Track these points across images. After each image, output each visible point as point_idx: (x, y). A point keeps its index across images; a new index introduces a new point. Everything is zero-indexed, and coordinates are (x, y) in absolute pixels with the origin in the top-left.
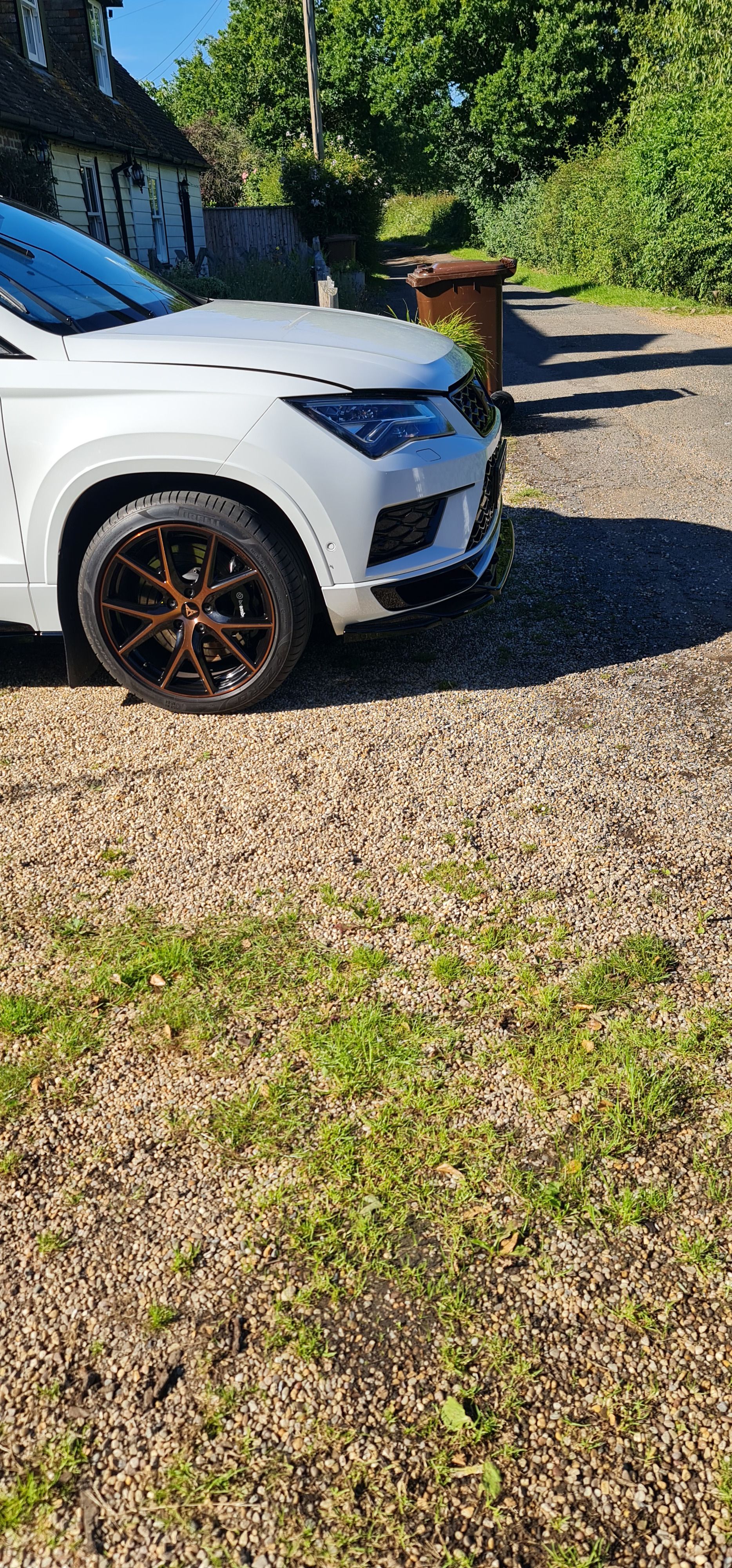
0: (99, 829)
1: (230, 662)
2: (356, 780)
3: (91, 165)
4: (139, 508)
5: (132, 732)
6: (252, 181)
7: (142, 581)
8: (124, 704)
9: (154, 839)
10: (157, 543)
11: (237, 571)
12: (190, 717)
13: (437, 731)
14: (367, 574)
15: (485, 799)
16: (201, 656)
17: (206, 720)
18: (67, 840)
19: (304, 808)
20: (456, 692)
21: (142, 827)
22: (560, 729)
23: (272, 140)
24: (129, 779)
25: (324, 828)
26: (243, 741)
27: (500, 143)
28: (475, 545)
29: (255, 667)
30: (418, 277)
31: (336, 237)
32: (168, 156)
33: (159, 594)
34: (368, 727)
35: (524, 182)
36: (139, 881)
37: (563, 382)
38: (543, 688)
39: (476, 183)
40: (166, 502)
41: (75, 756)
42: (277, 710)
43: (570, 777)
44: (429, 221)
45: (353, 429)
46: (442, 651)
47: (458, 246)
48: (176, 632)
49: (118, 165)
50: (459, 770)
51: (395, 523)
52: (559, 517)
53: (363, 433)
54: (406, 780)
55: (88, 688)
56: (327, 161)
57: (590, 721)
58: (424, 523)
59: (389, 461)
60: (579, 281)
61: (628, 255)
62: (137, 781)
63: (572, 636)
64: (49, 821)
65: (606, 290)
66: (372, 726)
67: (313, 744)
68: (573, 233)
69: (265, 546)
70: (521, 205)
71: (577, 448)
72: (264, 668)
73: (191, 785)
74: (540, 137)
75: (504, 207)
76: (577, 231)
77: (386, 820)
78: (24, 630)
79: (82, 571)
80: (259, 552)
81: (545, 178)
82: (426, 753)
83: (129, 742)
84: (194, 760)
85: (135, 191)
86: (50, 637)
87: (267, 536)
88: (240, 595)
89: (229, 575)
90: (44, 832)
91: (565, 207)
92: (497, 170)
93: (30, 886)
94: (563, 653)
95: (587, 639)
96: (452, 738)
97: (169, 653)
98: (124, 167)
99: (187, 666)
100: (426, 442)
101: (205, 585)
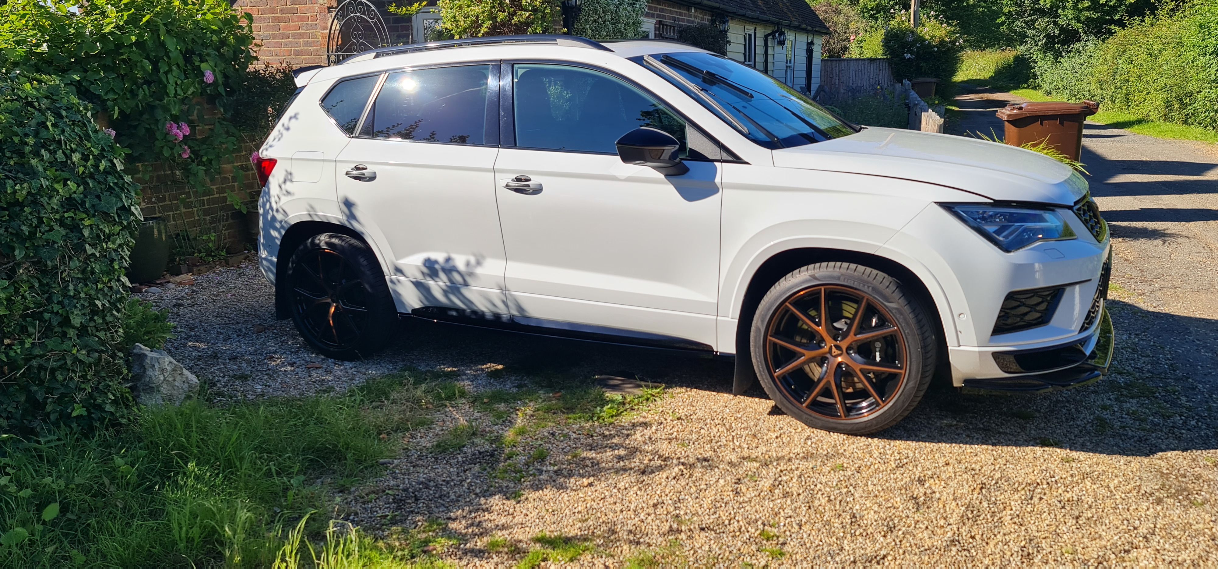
0: (757, 512)
1: (864, 394)
2: (972, 512)
3: (752, 32)
4: (809, 272)
5: (777, 437)
6: (857, 41)
7: (800, 323)
8: (770, 413)
9: (800, 529)
10: (819, 298)
11: (880, 326)
12: (823, 433)
13: (1045, 482)
14: (990, 341)
15: (1101, 554)
16: (838, 386)
17: (836, 437)
18: (732, 516)
19: (927, 528)
20: (1058, 450)
21: (790, 517)
22: (1170, 501)
23: (875, 14)
24: (777, 475)
25: (947, 548)
26: (868, 460)
27: (1066, 15)
28: (1087, 329)
29: (883, 401)
30: (1009, 113)
31: (921, 80)
32: (804, 26)
33: (812, 335)
34: (978, 467)
35: (1083, 43)
36: (790, 562)
37: (1128, 197)
38: (1146, 460)
39: (1040, 43)
40: (831, 269)
41: (734, 449)
42: (895, 439)
43: (1186, 548)
44: (993, 69)
45: (991, 229)
46: (1039, 412)
47: (1017, 87)
48: (821, 366)
49: (770, 32)
50: (1071, 522)
51: (1018, 303)
52: (1140, 310)
53: (998, 232)
54: (1019, 521)
55: (742, 397)
56: (920, 29)
57: (1200, 499)
58: (1043, 307)
59: (1019, 256)
60: (1133, 118)
61: (1181, 100)
62: (784, 478)
63: (1169, 417)
64: (718, 497)
65: (1159, 126)
66: (982, 467)
67: (930, 473)
68: (1128, 81)
69: (907, 309)
70: (1078, 60)
71: (1150, 254)
72: (891, 404)
73: (828, 489)
74: (1102, 11)
75: (1062, 60)
76: (1131, 79)
77: (1004, 554)
78: (708, 349)
79: (758, 312)
80: (901, 313)
81: (1103, 41)
82: (1036, 500)
83: (775, 445)
84: (829, 469)
85: (778, 49)
86: (725, 357)
87: (909, 303)
88: (878, 345)
89: (871, 329)
90: (715, 506)
91: (1121, 62)
92: (1060, 35)
93: (706, 548)
94: (1161, 431)
95: (1185, 422)
96: (1060, 491)
97: (812, 381)
98: (773, 34)
99: (827, 392)
100: (1052, 243)
101: (852, 333)
